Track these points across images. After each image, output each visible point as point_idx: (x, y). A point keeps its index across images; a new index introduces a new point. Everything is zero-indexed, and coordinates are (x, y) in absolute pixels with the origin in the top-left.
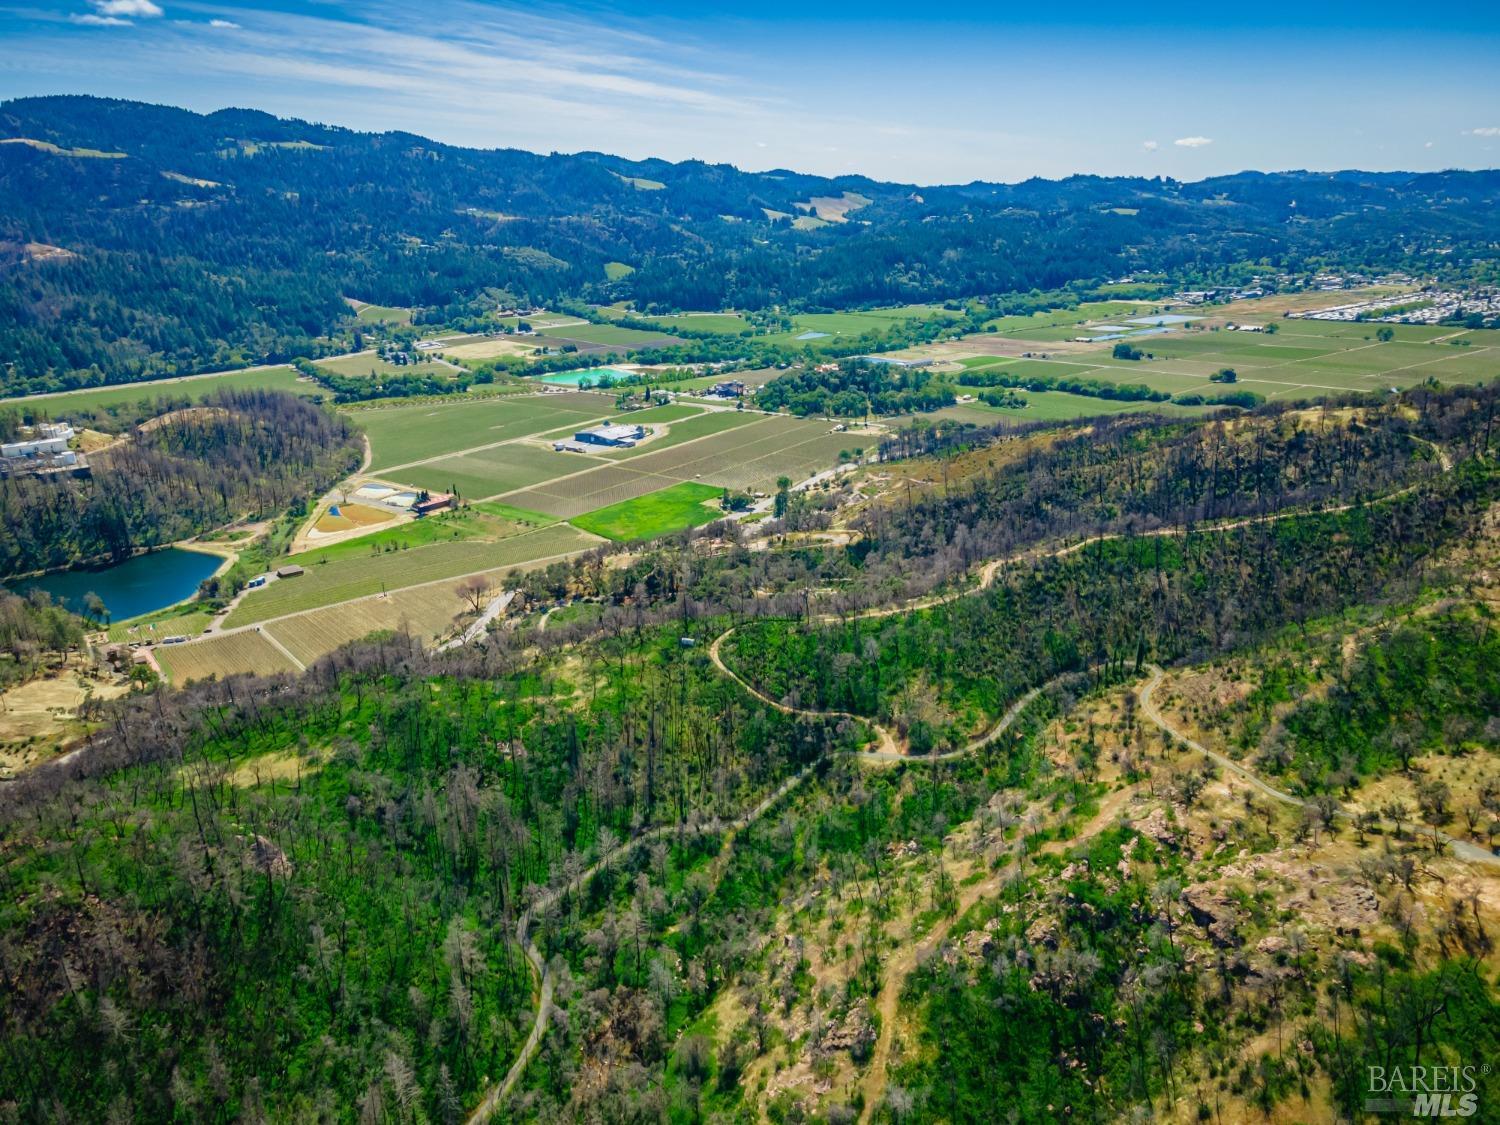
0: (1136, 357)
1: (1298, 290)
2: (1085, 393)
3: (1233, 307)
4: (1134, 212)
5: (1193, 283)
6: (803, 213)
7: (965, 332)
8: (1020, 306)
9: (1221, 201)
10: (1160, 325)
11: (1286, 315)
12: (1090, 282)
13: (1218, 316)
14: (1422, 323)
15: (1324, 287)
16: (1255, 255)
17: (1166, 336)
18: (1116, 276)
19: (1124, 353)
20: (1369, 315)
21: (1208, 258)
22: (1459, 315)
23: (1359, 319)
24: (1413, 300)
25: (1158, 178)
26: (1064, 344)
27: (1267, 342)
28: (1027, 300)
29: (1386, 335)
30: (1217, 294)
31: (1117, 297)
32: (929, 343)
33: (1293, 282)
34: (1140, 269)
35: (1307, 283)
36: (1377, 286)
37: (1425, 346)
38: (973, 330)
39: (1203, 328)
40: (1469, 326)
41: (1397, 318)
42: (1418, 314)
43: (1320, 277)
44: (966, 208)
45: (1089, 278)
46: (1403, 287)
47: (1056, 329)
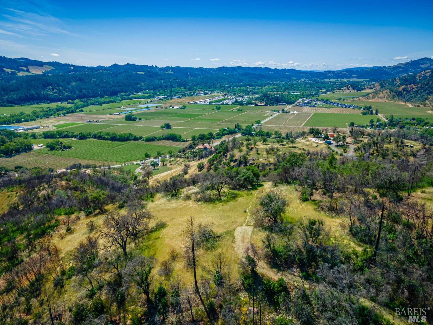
0: (134, 120)
1: (191, 95)
2: (104, 139)
3: (173, 101)
4: (143, 73)
5: (161, 93)
6: (23, 70)
7: (68, 113)
8: (98, 102)
9: (170, 72)
10: (148, 107)
11: (189, 103)
12: (127, 94)
13: (168, 104)
14: (227, 104)
15: (199, 95)
16: (179, 86)
17: (149, 111)
18: (137, 92)
19: (130, 118)
20: (212, 102)
21: (166, 87)
22: (236, 101)
23: (210, 103)
24: (223, 98)
25: (153, 66)
26: (108, 116)
27: (183, 112)
28: (103, 100)
29: (218, 108)
30: (168, 97)
31: (136, 98)
32: (48, 118)
33: (190, 93)
34: (145, 90)
35: (194, 93)
36: (213, 94)
37: (230, 112)
38: (72, 112)
39: (162, 108)
40: (240, 105)
41: (220, 103)
42: (225, 101)
43: (197, 92)
44: (86, 70)
45: (126, 92)
46: (219, 94)
47: (109, 110)
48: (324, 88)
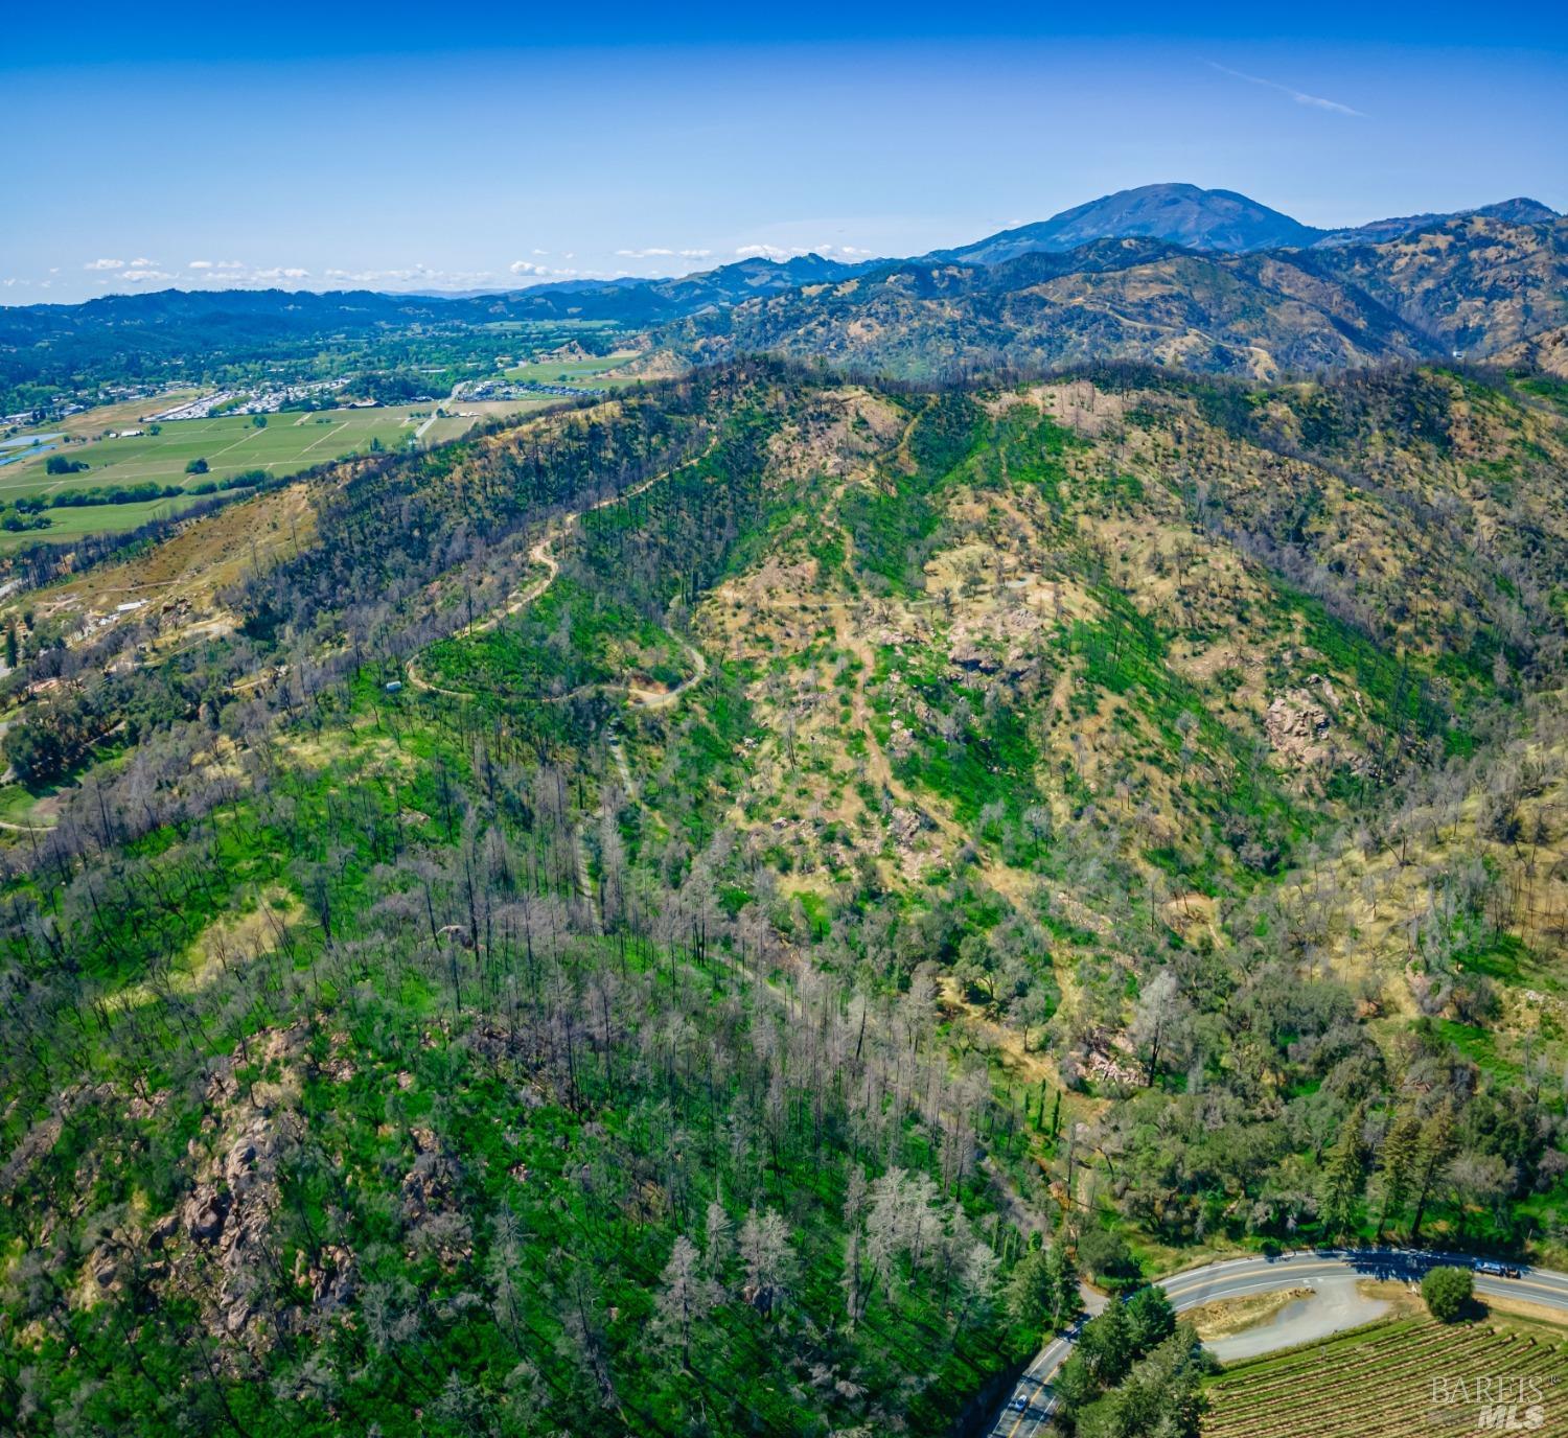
11: (141, 420)
16: (18, 379)
20: (217, 411)
22: (283, 402)
39: (84, 440)
40: (308, 410)
48: (503, 350)
